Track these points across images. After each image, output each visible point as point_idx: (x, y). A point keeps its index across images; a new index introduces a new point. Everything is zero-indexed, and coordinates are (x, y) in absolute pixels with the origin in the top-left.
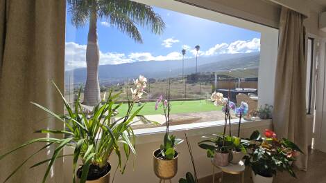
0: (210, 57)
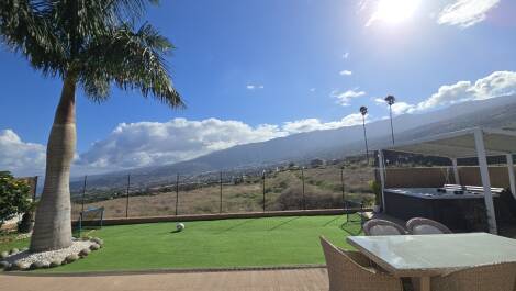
0: (429, 113)
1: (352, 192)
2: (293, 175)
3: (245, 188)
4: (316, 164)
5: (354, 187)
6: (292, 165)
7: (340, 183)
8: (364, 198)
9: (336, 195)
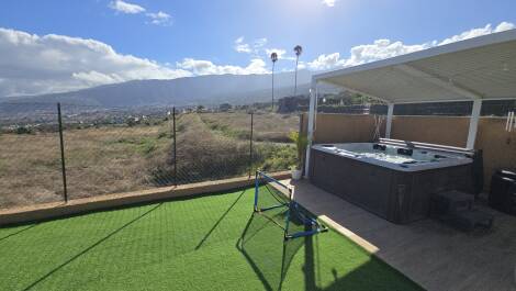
1: (259, 140)
2: (198, 118)
3: (139, 131)
4: (225, 108)
5: (261, 134)
6: (201, 107)
7: (248, 129)
8: (273, 149)
9: (241, 144)
